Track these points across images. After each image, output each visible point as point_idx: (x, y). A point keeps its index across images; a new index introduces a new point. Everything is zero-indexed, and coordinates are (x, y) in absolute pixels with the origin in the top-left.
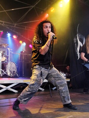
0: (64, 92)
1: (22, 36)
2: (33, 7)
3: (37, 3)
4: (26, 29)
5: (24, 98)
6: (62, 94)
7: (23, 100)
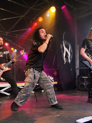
0: (51, 94)
1: (14, 43)
2: (23, 16)
3: (26, 13)
4: (17, 37)
5: (20, 100)
6: (49, 96)
7: (19, 102)
